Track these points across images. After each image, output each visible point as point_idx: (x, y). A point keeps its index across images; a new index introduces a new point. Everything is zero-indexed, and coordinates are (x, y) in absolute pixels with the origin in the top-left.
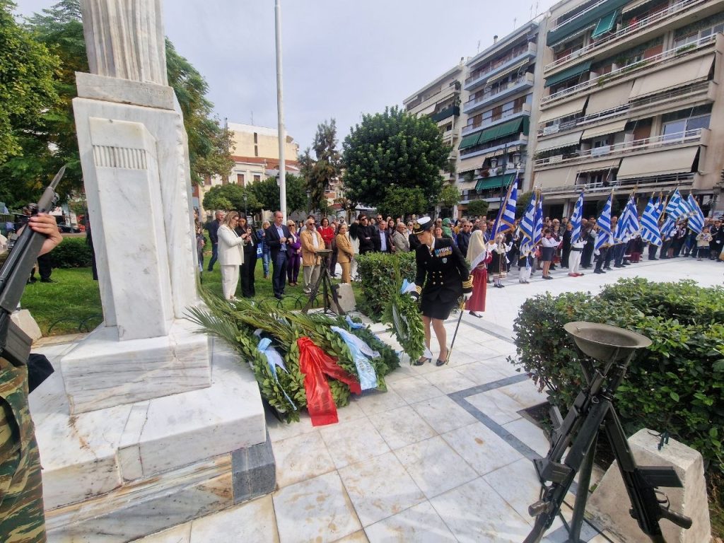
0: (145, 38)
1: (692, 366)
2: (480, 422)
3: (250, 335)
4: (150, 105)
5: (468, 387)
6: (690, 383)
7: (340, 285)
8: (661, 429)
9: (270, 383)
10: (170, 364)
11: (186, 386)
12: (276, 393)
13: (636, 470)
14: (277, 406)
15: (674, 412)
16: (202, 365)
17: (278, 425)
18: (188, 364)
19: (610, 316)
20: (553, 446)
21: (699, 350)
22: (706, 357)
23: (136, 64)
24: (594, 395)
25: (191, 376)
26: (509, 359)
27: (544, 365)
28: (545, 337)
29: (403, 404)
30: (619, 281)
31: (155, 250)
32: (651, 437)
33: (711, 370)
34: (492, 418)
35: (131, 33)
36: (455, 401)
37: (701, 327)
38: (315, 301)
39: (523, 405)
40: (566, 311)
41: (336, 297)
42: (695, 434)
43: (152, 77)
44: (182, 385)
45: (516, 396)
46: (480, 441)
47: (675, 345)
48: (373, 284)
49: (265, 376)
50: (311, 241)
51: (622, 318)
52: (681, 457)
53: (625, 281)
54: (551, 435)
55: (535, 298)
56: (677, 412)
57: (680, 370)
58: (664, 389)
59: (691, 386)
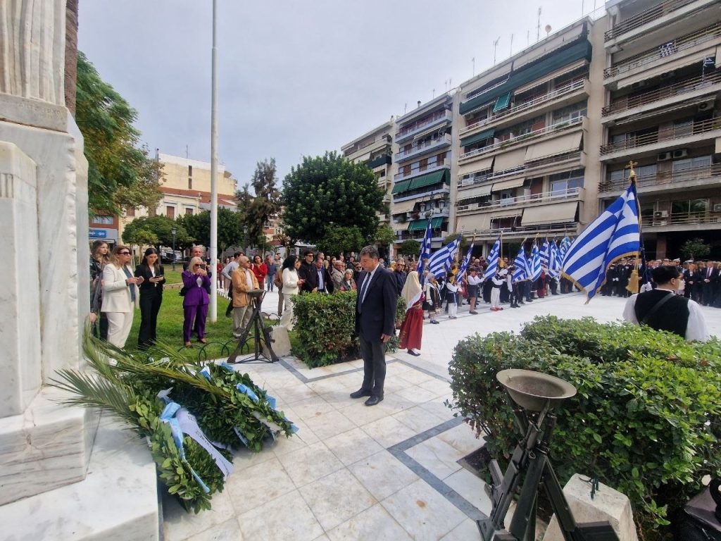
0: (36, 51)
1: (608, 406)
2: (422, 480)
3: (153, 398)
4: (32, 123)
5: (407, 438)
6: (609, 423)
7: (274, 327)
8: (590, 472)
9: (172, 463)
10: (21, 456)
11: (45, 484)
12: (180, 476)
13: (576, 528)
14: (180, 493)
15: (599, 453)
16: (73, 452)
17: (182, 517)
18: (51, 451)
19: (533, 358)
20: (495, 505)
21: (612, 389)
22: (618, 396)
23: (19, 78)
24: (530, 450)
25: (52, 469)
26: (446, 403)
27: (479, 409)
28: (478, 380)
29: (340, 467)
30: (535, 319)
31: (15, 300)
32: (582, 483)
33: (625, 409)
34: (433, 472)
35: (17, 43)
36: (395, 455)
37: (608, 364)
38: (245, 346)
39: (462, 452)
40: (495, 353)
41: (269, 341)
42: (619, 476)
43: (41, 94)
44: (38, 484)
45: (454, 444)
46: (422, 504)
47: (591, 386)
48: (309, 326)
49: (168, 454)
50: (244, 281)
51: (544, 358)
52: (613, 504)
53: (540, 318)
54: (492, 492)
55: (466, 340)
56: (601, 453)
57: (599, 410)
58: (587, 430)
59: (609, 426)
